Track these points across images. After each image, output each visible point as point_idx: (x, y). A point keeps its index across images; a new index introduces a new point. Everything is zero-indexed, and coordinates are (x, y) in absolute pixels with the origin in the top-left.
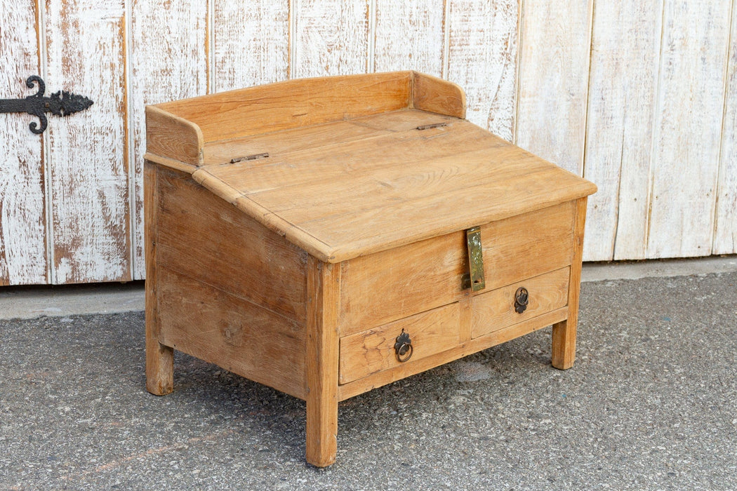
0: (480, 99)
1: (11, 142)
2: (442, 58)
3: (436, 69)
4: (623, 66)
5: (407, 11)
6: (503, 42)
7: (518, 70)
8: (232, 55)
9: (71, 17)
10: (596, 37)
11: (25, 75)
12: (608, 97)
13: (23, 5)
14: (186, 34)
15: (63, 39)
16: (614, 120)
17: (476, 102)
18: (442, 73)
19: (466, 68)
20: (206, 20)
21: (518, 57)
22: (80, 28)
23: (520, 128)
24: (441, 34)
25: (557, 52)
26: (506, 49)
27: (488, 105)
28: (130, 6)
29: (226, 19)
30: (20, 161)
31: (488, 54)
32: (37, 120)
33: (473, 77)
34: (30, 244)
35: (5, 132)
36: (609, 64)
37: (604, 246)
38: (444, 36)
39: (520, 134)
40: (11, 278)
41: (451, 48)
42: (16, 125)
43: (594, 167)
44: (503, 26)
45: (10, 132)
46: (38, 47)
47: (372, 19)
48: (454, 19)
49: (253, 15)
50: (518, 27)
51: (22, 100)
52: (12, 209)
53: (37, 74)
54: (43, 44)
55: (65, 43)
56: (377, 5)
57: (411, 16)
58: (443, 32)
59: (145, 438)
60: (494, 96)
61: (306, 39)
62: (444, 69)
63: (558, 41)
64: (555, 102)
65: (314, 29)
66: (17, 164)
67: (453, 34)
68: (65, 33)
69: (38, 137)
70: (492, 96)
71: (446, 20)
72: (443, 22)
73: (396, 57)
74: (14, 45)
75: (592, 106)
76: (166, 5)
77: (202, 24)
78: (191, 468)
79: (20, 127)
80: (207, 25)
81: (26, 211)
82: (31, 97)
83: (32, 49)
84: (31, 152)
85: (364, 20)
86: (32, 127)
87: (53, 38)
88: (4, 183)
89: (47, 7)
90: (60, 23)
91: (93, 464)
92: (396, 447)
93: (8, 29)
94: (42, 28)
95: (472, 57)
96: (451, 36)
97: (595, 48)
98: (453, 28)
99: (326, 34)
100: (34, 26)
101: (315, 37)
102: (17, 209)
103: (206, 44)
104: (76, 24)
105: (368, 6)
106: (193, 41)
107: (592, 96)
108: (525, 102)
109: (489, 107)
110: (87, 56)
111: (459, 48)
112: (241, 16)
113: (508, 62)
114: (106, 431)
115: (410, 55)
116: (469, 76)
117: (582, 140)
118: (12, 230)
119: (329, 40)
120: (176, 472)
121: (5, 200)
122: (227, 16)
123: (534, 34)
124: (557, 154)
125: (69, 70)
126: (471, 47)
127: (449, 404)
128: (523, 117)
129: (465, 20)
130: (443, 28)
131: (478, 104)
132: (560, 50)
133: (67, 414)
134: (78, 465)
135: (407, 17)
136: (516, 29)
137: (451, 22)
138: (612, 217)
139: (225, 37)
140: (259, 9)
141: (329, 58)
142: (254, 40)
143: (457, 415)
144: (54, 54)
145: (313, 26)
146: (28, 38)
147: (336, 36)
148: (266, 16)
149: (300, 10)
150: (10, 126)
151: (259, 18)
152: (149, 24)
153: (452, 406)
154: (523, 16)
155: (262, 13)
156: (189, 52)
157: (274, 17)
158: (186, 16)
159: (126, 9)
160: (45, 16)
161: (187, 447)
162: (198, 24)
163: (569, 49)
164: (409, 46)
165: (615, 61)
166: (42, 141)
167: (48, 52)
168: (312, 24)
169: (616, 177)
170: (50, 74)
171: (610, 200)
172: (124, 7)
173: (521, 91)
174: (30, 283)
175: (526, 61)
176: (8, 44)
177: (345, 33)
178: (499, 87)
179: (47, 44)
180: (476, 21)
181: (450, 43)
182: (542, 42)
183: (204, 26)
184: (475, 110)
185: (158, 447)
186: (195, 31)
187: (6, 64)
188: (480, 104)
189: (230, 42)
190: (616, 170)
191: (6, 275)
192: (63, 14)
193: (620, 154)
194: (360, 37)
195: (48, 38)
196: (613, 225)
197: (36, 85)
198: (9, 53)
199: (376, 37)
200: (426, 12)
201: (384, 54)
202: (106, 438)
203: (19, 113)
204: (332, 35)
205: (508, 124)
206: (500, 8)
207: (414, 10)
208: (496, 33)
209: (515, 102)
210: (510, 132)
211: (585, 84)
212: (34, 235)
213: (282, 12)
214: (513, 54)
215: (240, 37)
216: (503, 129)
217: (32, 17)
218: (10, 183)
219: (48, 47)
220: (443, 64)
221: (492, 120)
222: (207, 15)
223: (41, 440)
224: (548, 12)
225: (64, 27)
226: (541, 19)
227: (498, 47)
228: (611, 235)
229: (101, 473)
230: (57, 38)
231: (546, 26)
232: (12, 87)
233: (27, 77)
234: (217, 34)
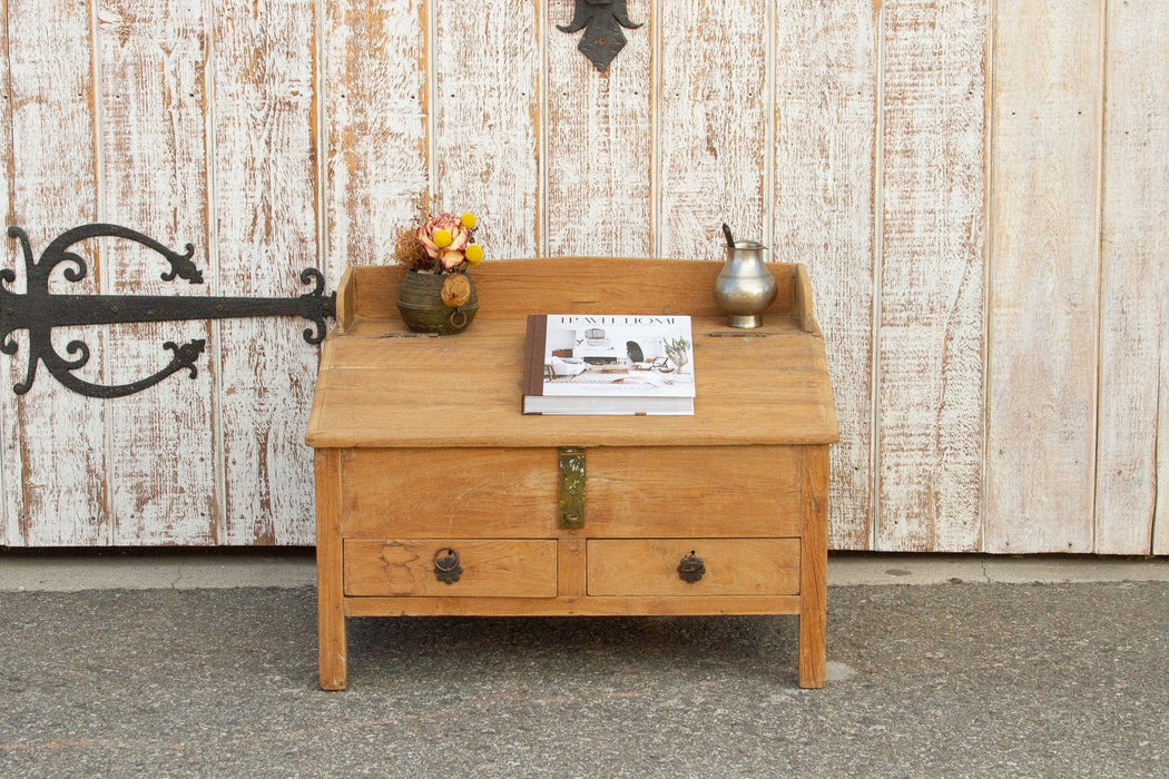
0: (931, 309)
1: (281, 354)
2: (872, 249)
3: (863, 265)
4: (1154, 264)
5: (820, 183)
6: (964, 228)
7: (987, 267)
8: (572, 243)
9: (361, 192)
10: (1107, 222)
11: (300, 267)
12: (1132, 310)
13: (300, 178)
14: (510, 215)
15: (349, 220)
16: (1144, 345)
17: (925, 313)
18: (872, 271)
19: (909, 264)
20: (537, 196)
21: (987, 250)
22: (372, 207)
23: (994, 351)
24: (870, 216)
25: (1049, 243)
26: (968, 238)
27: (945, 317)
28: (436, 179)
29: (564, 195)
30: (292, 380)
31: (942, 244)
32: (313, 326)
33: (921, 278)
34: (302, 491)
35: (274, 341)
36: (1132, 262)
37: (1136, 533)
38: (873, 219)
39: (994, 361)
40: (276, 536)
41: (886, 236)
42: (288, 331)
43: (1113, 412)
44: (962, 205)
45: (280, 341)
46: (317, 231)
47: (768, 194)
48: (890, 196)
49: (601, 190)
50: (984, 206)
51: (296, 299)
52: (280, 443)
53: (314, 266)
54: (323, 227)
55: (351, 225)
56: (775, 176)
57: (825, 191)
58: (873, 213)
59: (352, 711)
60: (953, 304)
61: (675, 222)
62: (876, 266)
63: (1048, 227)
64: (1048, 315)
65: (687, 209)
66: (288, 384)
67: (888, 216)
68: (352, 213)
69: (314, 349)
70: (950, 304)
71: (877, 197)
72: (872, 200)
73: (806, 249)
74: (288, 229)
75: (1106, 322)
76: (484, 177)
77: (531, 202)
78: (388, 742)
79: (292, 336)
80: (537, 202)
81: (298, 447)
82: (307, 296)
83: (309, 233)
84: (305, 369)
85: (757, 197)
86: (307, 335)
87: (337, 219)
88: (271, 409)
89: (330, 179)
90: (346, 200)
91: (277, 732)
92: (656, 740)
93: (280, 208)
94: (323, 207)
95: (918, 249)
96: (885, 220)
97: (1108, 238)
98: (887, 207)
99: (704, 215)
100: (313, 205)
101: (688, 219)
102: (286, 444)
103: (536, 229)
104: (366, 202)
105: (762, 177)
106: (519, 223)
107: (1106, 308)
108: (1002, 314)
109: (946, 321)
110: (381, 243)
111: (898, 236)
112: (584, 191)
113: (972, 257)
114: (310, 702)
115: (826, 246)
116: (915, 275)
117: (1093, 372)
118: (280, 470)
119: (708, 223)
120: (368, 744)
121: (272, 430)
122: (565, 190)
123: (1011, 217)
124: (1055, 391)
125: (356, 261)
126: (916, 235)
127: (761, 702)
128: (996, 337)
129: (905, 197)
130: (872, 208)
131: (929, 315)
132: (1054, 241)
133: (275, 683)
134: (259, 732)
135: (820, 193)
136: (983, 209)
137: (886, 199)
138: (1147, 489)
139: (563, 218)
140: (609, 181)
141: (709, 248)
142: (603, 224)
143: (763, 714)
144: (338, 240)
145: (684, 204)
146: (305, 220)
147: (719, 218)
148: (619, 191)
149: (666, 183)
150: (280, 335)
151: (609, 193)
152: (460, 202)
153: (764, 705)
154: (992, 192)
155: (614, 186)
156: (513, 238)
157: (630, 192)
158: (509, 192)
159: (430, 182)
160: (327, 192)
161: (396, 723)
162: (525, 202)
163: (1066, 238)
164: (824, 232)
165: (1141, 258)
166: (319, 354)
167: (330, 238)
168: (684, 201)
169: (1151, 429)
170: (331, 266)
171: (1142, 462)
172: (427, 180)
173: (994, 298)
174: (301, 543)
175: (999, 255)
176: (280, 227)
177: (730, 214)
178: (960, 292)
179: (329, 228)
180: (922, 198)
181: (885, 229)
182: (1024, 228)
183: (533, 204)
184: (925, 324)
185: (362, 721)
186: (521, 212)
187: (276, 252)
188: (932, 316)
189: (569, 226)
190: (1150, 418)
191: (270, 531)
192: (350, 189)
193: (1155, 394)
194: (752, 220)
195: (330, 219)
196: (1149, 501)
197: (314, 280)
198: (281, 239)
199: (774, 219)
200: (847, 186)
201: (788, 244)
202: (308, 709)
203: (292, 316)
204: (712, 216)
205: (976, 345)
206: (957, 180)
207: (830, 182)
208: (952, 215)
209: (985, 314)
210: (979, 357)
211: (1092, 290)
212: (307, 480)
213: (640, 185)
214: (979, 246)
215: (584, 219)
216: (968, 352)
217: (310, 192)
218: (278, 408)
219: (330, 231)
220: (873, 259)
221: (952, 339)
222: (537, 189)
223: (230, 705)
224: (1033, 186)
225: (351, 205)
226: (1020, 196)
227: (956, 236)
228: (1146, 516)
229: (281, 741)
230: (341, 219)
231: (1029, 205)
232: (284, 282)
233: (302, 270)
234: (552, 215)
